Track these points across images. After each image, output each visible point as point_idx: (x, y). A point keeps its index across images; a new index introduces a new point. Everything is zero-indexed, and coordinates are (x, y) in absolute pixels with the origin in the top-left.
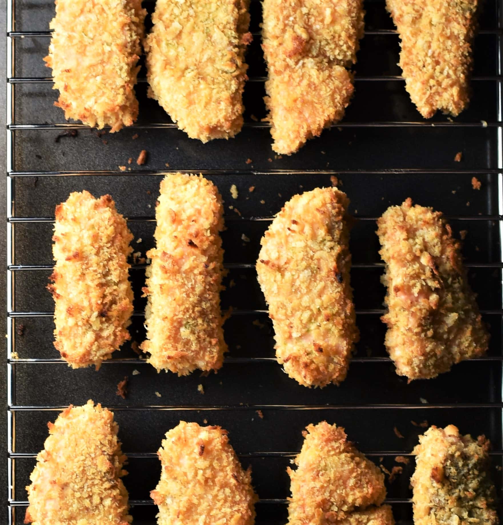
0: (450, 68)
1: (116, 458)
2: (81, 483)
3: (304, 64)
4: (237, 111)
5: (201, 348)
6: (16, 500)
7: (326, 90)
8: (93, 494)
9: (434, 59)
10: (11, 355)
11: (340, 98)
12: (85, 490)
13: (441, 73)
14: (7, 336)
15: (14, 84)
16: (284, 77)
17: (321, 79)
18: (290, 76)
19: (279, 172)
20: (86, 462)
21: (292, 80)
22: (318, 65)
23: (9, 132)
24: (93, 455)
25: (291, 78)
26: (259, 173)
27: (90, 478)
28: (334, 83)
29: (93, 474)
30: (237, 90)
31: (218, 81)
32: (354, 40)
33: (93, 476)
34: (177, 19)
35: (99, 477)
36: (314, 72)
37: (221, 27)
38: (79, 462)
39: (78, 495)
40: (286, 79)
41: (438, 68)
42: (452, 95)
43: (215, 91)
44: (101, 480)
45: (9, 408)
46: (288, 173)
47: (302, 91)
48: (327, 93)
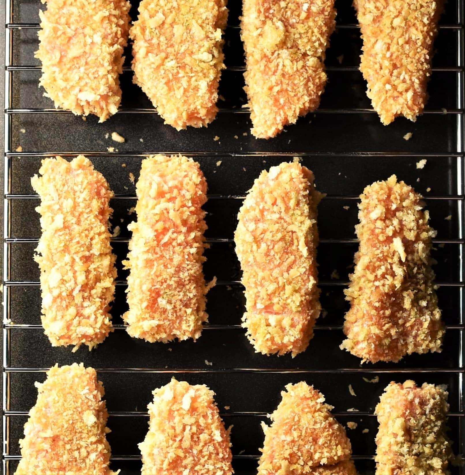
0: (406, 73)
1: (101, 413)
2: (71, 436)
3: (279, 54)
4: (214, 99)
5: (177, 317)
6: (10, 454)
7: (300, 79)
8: (81, 447)
9: (392, 62)
10: (6, 321)
11: (314, 87)
12: (74, 443)
13: (398, 77)
14: (3, 303)
15: (12, 71)
16: (260, 66)
17: (295, 69)
18: (265, 66)
19: (255, 154)
20: (74, 416)
21: (267, 69)
22: (292, 56)
23: (7, 116)
24: (80, 409)
25: (267, 67)
26: (237, 155)
27: (78, 431)
28: (307, 73)
29: (81, 428)
30: (215, 79)
31: (196, 70)
32: (325, 37)
33: (80, 430)
34: (161, 10)
35: (86, 431)
36: (288, 63)
37: (200, 21)
38: (68, 416)
39: (68, 447)
40: (262, 68)
41: (395, 72)
42: (406, 100)
43: (193, 79)
44: (88, 434)
45: (4, 370)
46: (263, 155)
47: (277, 80)
48: (301, 82)
